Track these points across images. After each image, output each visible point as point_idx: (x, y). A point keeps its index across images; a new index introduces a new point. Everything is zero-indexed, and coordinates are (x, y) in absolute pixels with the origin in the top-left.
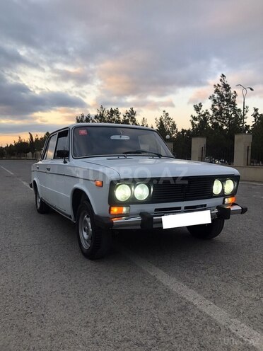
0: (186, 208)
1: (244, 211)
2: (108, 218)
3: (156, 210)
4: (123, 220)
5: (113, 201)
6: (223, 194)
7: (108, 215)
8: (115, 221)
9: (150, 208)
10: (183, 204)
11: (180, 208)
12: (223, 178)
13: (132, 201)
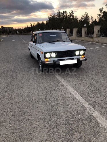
0: (67, 59)
1: (86, 60)
2: (44, 62)
3: (58, 60)
4: (49, 62)
5: (45, 58)
6: (79, 55)
7: (44, 61)
8: (46, 62)
9: (56, 59)
10: (66, 58)
11: (65, 59)
12: (80, 50)
13: (51, 57)
